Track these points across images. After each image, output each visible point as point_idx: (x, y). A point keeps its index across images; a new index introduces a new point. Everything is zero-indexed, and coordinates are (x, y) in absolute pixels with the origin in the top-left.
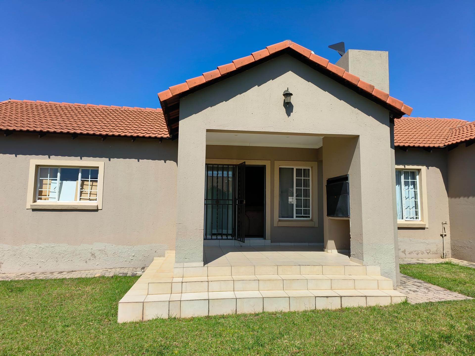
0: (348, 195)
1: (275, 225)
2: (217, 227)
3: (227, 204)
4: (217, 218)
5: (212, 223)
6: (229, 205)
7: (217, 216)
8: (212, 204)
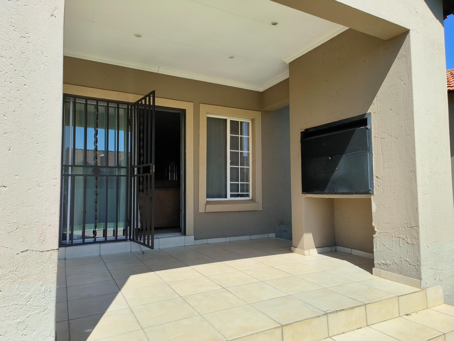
0: (368, 152)
1: (201, 210)
2: (96, 219)
3: (115, 176)
4: (96, 203)
5: (85, 212)
6: (119, 177)
7: (97, 198)
8: (85, 176)
